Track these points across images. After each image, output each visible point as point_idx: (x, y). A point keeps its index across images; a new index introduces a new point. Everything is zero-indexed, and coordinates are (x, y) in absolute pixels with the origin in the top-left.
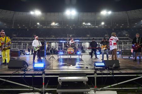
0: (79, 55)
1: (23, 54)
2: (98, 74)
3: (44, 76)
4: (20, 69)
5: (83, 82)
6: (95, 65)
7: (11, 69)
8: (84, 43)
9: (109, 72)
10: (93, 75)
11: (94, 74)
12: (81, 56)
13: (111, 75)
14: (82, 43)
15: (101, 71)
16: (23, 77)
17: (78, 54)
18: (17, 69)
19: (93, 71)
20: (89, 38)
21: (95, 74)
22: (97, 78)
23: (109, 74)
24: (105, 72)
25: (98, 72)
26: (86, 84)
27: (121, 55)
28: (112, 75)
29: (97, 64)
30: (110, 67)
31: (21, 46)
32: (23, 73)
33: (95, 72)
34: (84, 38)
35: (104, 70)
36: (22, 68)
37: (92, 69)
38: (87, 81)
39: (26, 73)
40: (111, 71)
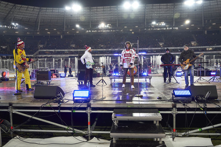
0: (146, 78)
1: (55, 76)
2: (179, 109)
3: (89, 111)
4: (52, 100)
5: (153, 122)
6: (174, 94)
7: (39, 100)
8: (154, 56)
9: (198, 107)
10: (171, 111)
11: (172, 108)
12: (150, 79)
13: (201, 111)
14: (151, 57)
15: (184, 105)
16: (57, 112)
17: (144, 76)
18: (48, 100)
19: (169, 105)
20: (162, 48)
21: (174, 109)
22: (177, 115)
23: (198, 109)
24: (192, 105)
25: (179, 106)
26: (158, 124)
27: (219, 77)
28: (203, 111)
29: (177, 93)
30: (200, 98)
31: (52, 64)
32: (56, 105)
33: (174, 106)
34: (153, 49)
35: (190, 102)
36: (56, 98)
37: (169, 101)
38: (161, 120)
39: (62, 106)
40: (202, 105)
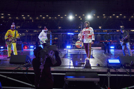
1: (27, 48)
2: (112, 73)
4: (22, 65)
6: (108, 62)
7: (13, 65)
9: (125, 71)
10: (106, 74)
11: (107, 72)
12: (92, 51)
13: (127, 74)
15: (115, 70)
16: (25, 74)
18: (20, 65)
19: (105, 70)
22: (111, 77)
23: (125, 73)
24: (120, 70)
25: (112, 70)
26: (97, 84)
28: (129, 74)
29: (111, 61)
30: (127, 65)
31: (25, 39)
33: (109, 71)
35: (119, 68)
36: (25, 63)
37: (105, 67)
38: (99, 81)
39: (29, 69)
40: (128, 70)
